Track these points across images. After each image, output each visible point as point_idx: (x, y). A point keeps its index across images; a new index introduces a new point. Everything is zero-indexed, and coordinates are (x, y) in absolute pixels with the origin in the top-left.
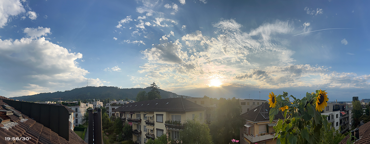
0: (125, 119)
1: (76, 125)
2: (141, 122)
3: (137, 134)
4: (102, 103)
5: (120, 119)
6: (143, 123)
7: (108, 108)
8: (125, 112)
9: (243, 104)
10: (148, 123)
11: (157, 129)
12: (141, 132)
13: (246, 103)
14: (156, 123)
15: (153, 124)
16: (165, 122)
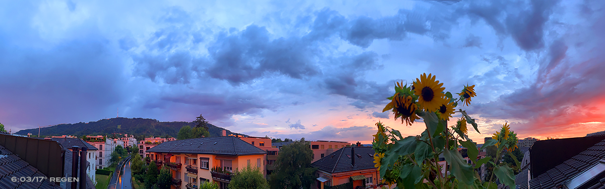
0: (161, 163)
1: (101, 167)
2: (180, 168)
3: (176, 184)
4: (135, 140)
5: (156, 162)
6: (184, 170)
7: (142, 147)
8: (161, 152)
9: (316, 147)
10: (190, 170)
11: (201, 179)
12: (180, 182)
13: (320, 147)
14: (199, 170)
15: (196, 172)
16: (212, 170)
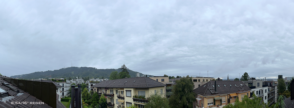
0: (101, 93)
1: (63, 97)
2: (113, 96)
3: (111, 106)
4: (83, 80)
8: (101, 88)
10: (119, 97)
12: (114, 104)
13: (198, 80)
16: (133, 97)
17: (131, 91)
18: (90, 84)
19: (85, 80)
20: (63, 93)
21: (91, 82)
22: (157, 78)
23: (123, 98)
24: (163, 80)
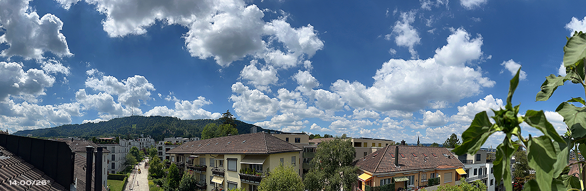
0: (183, 165)
1: (113, 172)
2: (206, 170)
3: (201, 188)
4: (153, 140)
5: (177, 164)
6: (209, 172)
8: (183, 154)
9: (358, 144)
10: (216, 172)
11: (228, 182)
12: (206, 186)
13: (362, 144)
14: (226, 172)
17: (236, 160)
18: (164, 148)
19: (156, 140)
20: (113, 165)
21: (167, 144)
22: (287, 136)
23: (222, 175)
24: (297, 140)
